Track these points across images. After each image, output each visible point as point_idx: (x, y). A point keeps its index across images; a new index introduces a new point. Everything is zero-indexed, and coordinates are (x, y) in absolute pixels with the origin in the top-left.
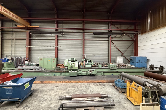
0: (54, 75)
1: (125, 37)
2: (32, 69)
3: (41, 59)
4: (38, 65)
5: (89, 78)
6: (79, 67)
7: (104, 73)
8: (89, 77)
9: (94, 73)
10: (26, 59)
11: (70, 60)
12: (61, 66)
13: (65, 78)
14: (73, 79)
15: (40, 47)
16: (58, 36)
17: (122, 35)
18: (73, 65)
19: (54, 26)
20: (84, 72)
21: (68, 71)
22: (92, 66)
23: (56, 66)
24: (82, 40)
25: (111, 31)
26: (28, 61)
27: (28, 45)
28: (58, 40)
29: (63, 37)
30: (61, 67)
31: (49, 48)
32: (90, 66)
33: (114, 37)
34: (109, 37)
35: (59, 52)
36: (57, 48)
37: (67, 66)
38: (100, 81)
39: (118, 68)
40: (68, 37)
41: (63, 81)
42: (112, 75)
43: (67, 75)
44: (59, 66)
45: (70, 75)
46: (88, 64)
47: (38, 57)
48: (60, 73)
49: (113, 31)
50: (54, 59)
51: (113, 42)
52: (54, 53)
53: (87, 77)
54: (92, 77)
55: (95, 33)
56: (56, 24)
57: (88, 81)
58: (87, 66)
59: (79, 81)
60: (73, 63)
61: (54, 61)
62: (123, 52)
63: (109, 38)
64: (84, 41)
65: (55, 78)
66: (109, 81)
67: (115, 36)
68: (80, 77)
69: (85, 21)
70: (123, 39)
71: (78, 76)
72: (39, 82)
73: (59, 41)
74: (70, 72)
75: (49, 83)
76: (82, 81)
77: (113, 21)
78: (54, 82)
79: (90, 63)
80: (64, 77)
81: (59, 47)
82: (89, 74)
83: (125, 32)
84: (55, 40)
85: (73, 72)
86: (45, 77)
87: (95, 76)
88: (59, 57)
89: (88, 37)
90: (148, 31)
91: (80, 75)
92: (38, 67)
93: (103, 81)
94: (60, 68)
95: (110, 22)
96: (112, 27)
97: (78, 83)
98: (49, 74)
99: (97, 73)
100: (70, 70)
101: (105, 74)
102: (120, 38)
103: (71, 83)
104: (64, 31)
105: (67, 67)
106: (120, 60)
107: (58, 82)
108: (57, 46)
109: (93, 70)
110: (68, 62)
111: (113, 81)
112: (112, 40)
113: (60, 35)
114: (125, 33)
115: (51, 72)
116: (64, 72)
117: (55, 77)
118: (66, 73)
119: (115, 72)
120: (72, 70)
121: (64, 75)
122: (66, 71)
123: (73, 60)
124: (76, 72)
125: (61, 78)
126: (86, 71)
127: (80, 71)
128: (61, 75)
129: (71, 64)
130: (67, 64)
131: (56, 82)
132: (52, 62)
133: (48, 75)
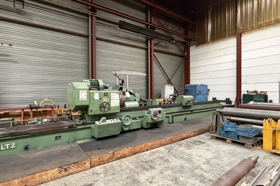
0: (26, 148)
1: (173, 48)
7: (172, 116)
17: (170, 42)
18: (105, 100)
20: (134, 119)
24: (88, 37)
25: (153, 28)
32: (136, 104)
33: (156, 45)
34: (149, 42)
39: (195, 104)
42: (185, 119)
43: (83, 136)
46: (128, 100)
49: (157, 30)
51: (155, 54)
55: (122, 25)
60: (106, 95)
62: (170, 77)
63: (149, 44)
64: (93, 38)
67: (158, 43)
68: (128, 135)
79: (133, 97)
82: (148, 123)
90: (208, 41)
91: (127, 129)
95: (151, 8)
101: (176, 119)
102: (165, 47)
103: (120, 158)
107: (73, 169)
109: (160, 112)
110: (89, 89)
116: (71, 129)
118: (78, 132)
119: (190, 112)
120: (105, 118)
121: (70, 141)
122: (78, 125)
123: (99, 86)
124: (119, 121)
125: (68, 151)
126: (139, 117)
127: (126, 118)
128: (58, 141)
129: (100, 99)
130: (86, 97)
131: (66, 170)
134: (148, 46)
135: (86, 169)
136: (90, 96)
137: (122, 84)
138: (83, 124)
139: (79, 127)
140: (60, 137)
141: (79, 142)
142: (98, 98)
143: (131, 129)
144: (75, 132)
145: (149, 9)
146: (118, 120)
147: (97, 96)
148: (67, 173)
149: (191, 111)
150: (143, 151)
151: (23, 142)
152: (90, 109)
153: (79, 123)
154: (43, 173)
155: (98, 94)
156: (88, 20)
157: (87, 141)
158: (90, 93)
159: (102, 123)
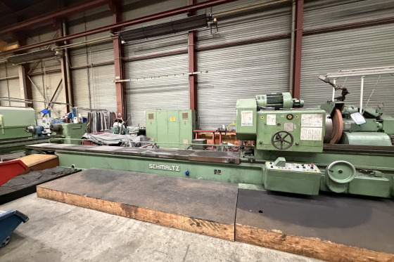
0: (187, 174)
2: (117, 143)
3: (151, 116)
4: (142, 132)
10: (118, 117)
11: (263, 100)
12: (211, 138)
16: (196, 40)
18: (289, 127)
21: (254, 162)
23: (194, 137)
26: (120, 121)
27: (119, 77)
28: (196, 51)
29: (215, 37)
30: (210, 142)
36: (195, 76)
37: (253, 131)
41: (244, 230)
43: (248, 181)
44: (203, 136)
47: (144, 112)
48: (212, 169)
50: (185, 116)
52: (185, 97)
60: (290, 118)
61: (186, 120)
65: (195, 196)
73: (202, 55)
74: (268, 165)
75: (158, 223)
78: (184, 220)
80: (234, 189)
81: (201, 73)
85: (292, 167)
88: (201, 109)
91: (338, 190)
92: (137, 139)
94: (205, 142)
98: (166, 166)
100: (271, 155)
103: (300, 253)
105: (253, 137)
107: (207, 228)
108: (195, 70)
110: (258, 109)
115: (175, 157)
116: (232, 164)
118: (243, 171)
120: (283, 160)
121: (232, 181)
122: (241, 161)
123: (282, 103)
124: (316, 170)
125: (219, 196)
127: (340, 168)
128: (217, 176)
129: (279, 125)
130: (251, 122)
131: (198, 225)
132: (180, 123)
133: (163, 170)
136: (258, 120)
137: (342, 98)
138: (249, 161)
139: (243, 164)
140: (220, 172)
141: (241, 186)
142: (274, 123)
143: (352, 192)
144: (238, 170)
146: (315, 167)
147: (271, 118)
151: (185, 167)
152: (258, 141)
153: (242, 159)
154: (173, 216)
155: (275, 117)
156: (291, 11)
157: (254, 187)
158: (258, 115)
159: (276, 168)
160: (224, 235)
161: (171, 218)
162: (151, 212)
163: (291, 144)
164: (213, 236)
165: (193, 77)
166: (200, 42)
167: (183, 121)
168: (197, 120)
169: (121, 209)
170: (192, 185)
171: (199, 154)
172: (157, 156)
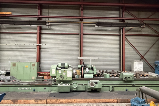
0: (34, 90)
1: (146, 31)
3: (14, 65)
4: (8, 74)
5: (90, 95)
6: (73, 77)
7: (113, 87)
8: (90, 93)
9: (97, 86)
11: (60, 65)
12: (46, 75)
13: (52, 95)
14: (64, 97)
15: (13, 46)
16: (41, 29)
17: (140, 27)
18: (64, 74)
19: (36, 12)
20: (82, 85)
21: (56, 84)
22: (94, 76)
23: (38, 76)
24: (79, 34)
25: (123, 21)
28: (41, 34)
29: (50, 29)
31: (27, 46)
32: (91, 76)
33: (129, 30)
34: (121, 30)
35: (42, 53)
36: (40, 46)
37: (55, 75)
38: (106, 100)
39: (135, 80)
40: (57, 29)
42: (127, 90)
43: (55, 90)
44: (42, 75)
45: (59, 90)
46: (88, 73)
47: (10, 62)
48: (43, 88)
49: (127, 21)
50: (34, 65)
51: (127, 37)
52: (34, 54)
53: (86, 93)
54: (94, 94)
55: (98, 24)
56: (39, 9)
57: (88, 100)
58: (86, 76)
59: (74, 100)
60: (64, 71)
61: (34, 67)
62: (142, 54)
63: (121, 32)
64: (81, 35)
65: (36, 96)
66: (121, 100)
67: (131, 29)
68: (75, 93)
69: (84, 5)
70: (143, 33)
71: (72, 91)
72: (10, 101)
73: (43, 36)
74: (59, 85)
75: (25, 103)
76: (78, 100)
77: (126, 5)
78: (33, 101)
79: (91, 71)
80: (50, 93)
81: (43, 45)
82: (89, 89)
83: (146, 22)
84: (35, 34)
85: (64, 85)
86: (19, 92)
87: (99, 92)
88: (42, 61)
89: (87, 30)
91: (75, 90)
92: (8, 78)
93: (111, 100)
94: (43, 78)
95: (122, 7)
96: (126, 15)
97: (71, 103)
98: (26, 88)
99: (103, 87)
100: (60, 82)
101: (116, 89)
102: (137, 31)
103: (60, 103)
104: (51, 20)
105: (55, 77)
106: (138, 66)
107: (39, 102)
108: (40, 43)
109: (96, 83)
110: (57, 69)
111: (127, 100)
112: (126, 35)
113: (44, 26)
114: (146, 24)
115: (30, 85)
116: (50, 85)
117: (35, 93)
118: (53, 87)
119: (131, 85)
120: (62, 83)
121: (49, 91)
122: (52, 84)
123: (65, 66)
125: (44, 95)
126: (84, 84)
127: (75, 84)
128: (45, 90)
129: (62, 73)
130: (54, 72)
131: (37, 101)
132: (30, 68)
133: (25, 90)
134: (120, 33)
135: (44, 104)
136: (56, 72)
139: (53, 85)
140: (46, 88)
141: (52, 92)
144: (52, 87)
145: (121, 8)
146: (69, 84)
147: (60, 72)
148: (37, 103)
149: (134, 85)
150: (74, 103)
151: (33, 88)
152: (57, 78)
153: (53, 84)
157: (56, 92)
160: (44, 103)
161: (29, 101)
162: (22, 101)
163: (63, 79)
164: (41, 104)
165: (38, 46)
166: (43, 30)
167: (32, 67)
168: (39, 67)
169: (11, 102)
170: (36, 93)
171: (39, 83)
172: (22, 85)
